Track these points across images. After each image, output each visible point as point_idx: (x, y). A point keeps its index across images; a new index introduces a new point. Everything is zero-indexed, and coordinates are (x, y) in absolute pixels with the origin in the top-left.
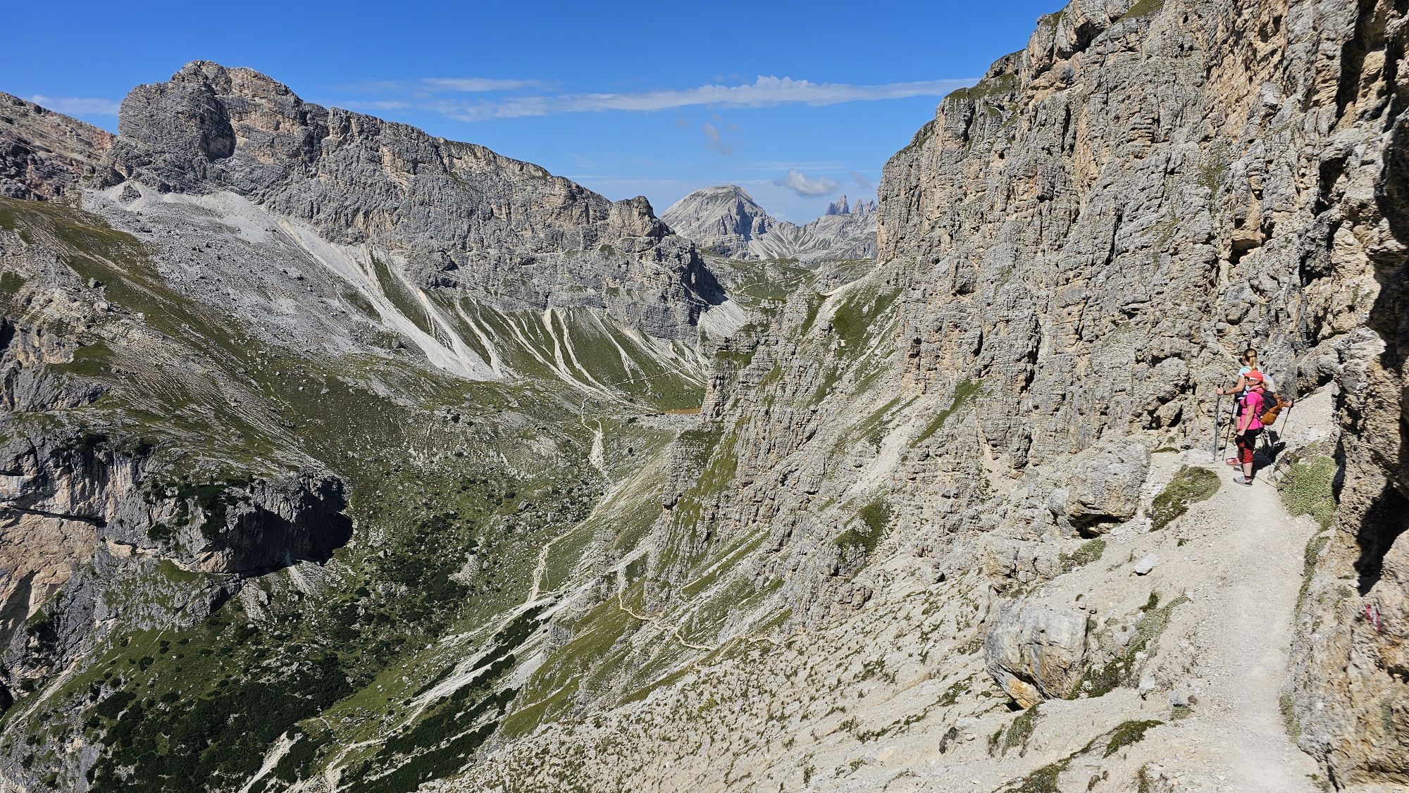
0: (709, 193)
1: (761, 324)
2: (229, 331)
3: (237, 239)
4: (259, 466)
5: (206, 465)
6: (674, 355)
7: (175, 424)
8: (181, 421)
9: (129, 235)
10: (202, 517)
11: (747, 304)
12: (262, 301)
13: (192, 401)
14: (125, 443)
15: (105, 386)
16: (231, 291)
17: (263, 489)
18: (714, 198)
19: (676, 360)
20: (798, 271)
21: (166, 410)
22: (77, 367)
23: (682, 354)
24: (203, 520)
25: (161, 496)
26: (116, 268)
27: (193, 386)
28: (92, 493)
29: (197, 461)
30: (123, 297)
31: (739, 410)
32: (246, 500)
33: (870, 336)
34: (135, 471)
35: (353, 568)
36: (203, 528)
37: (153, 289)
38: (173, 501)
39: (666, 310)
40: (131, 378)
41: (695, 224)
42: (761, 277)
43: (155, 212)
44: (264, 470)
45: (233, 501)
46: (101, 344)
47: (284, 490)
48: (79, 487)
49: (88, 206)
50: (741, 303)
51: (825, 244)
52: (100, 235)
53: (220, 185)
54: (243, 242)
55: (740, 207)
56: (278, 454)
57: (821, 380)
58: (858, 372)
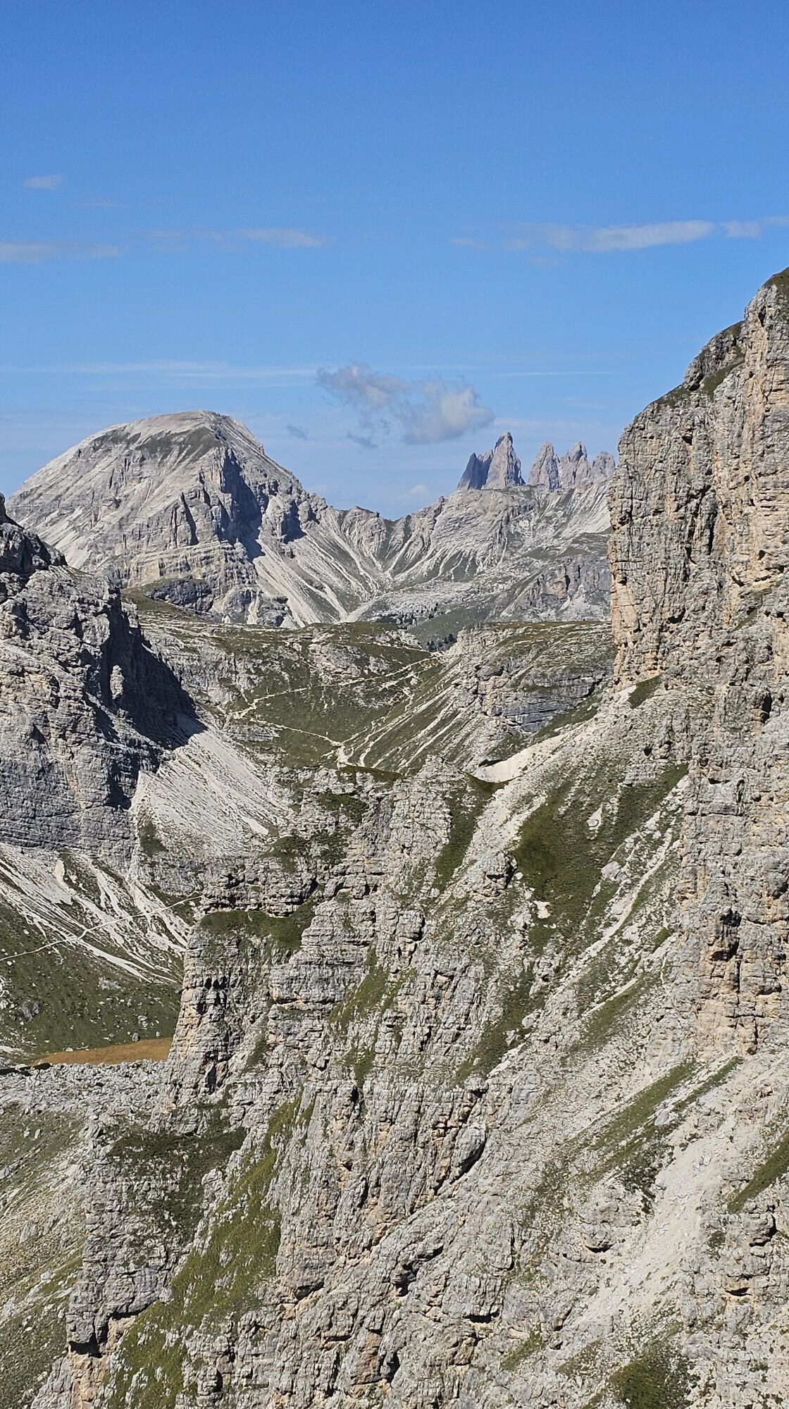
0: (146, 432)
1: (321, 837)
6: (68, 894)
11: (266, 747)
18: (159, 446)
19: (73, 908)
20: (399, 656)
23: (92, 890)
31: (272, 1077)
33: (611, 889)
39: (45, 770)
41: (109, 517)
42: (301, 671)
50: (248, 745)
51: (462, 566)
55: (232, 471)
57: (493, 1010)
58: (586, 988)
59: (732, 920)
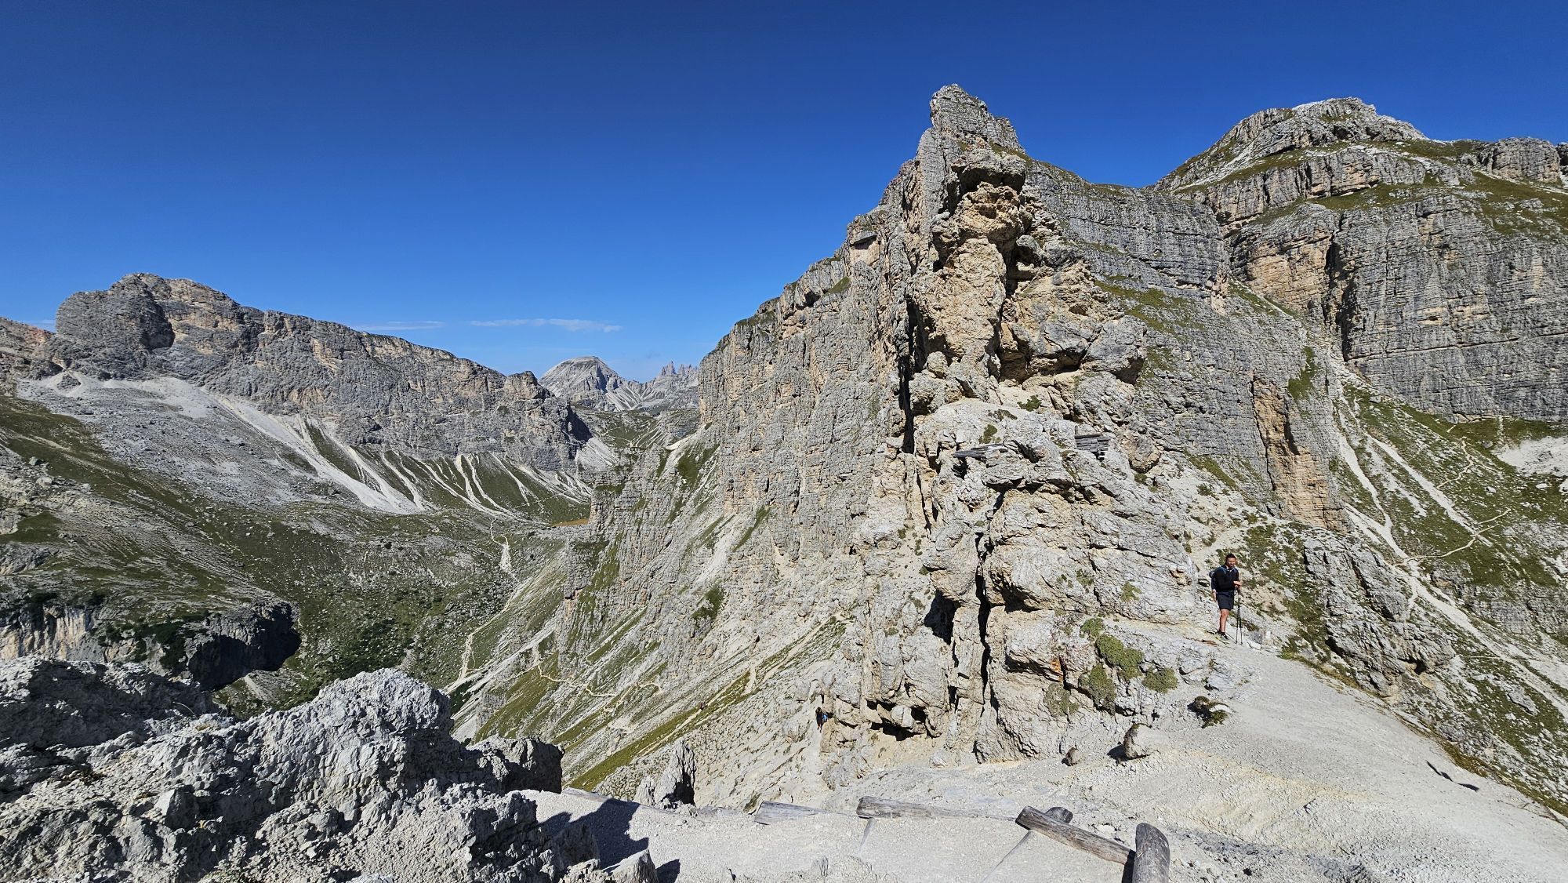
0: (576, 362)
1: (626, 465)
2: (177, 492)
3: (180, 416)
4: (213, 602)
5: (162, 607)
6: (559, 483)
7: (128, 576)
8: (135, 573)
9: (71, 418)
10: (161, 651)
11: (611, 443)
12: (207, 465)
13: (143, 554)
14: (77, 597)
15: (53, 550)
16: (176, 459)
17: (219, 621)
18: (579, 365)
19: (561, 486)
20: (645, 418)
21: (118, 565)
22: (20, 537)
23: (566, 481)
24: (162, 653)
25: (116, 637)
26: (58, 446)
27: (144, 541)
28: (42, 643)
29: (152, 605)
30: (66, 472)
31: (616, 527)
32: (203, 632)
33: (701, 475)
34: (88, 620)
35: (306, 673)
36: (162, 660)
37: (98, 463)
38: (129, 643)
39: (551, 450)
40: (80, 541)
41: (566, 384)
42: (620, 423)
43: (95, 397)
44: (218, 605)
45: (191, 634)
46: (46, 515)
47: (240, 619)
48: (27, 642)
49: (24, 394)
50: (606, 442)
51: (661, 395)
52: (39, 420)
53: (160, 372)
54: (185, 418)
55: (599, 371)
56: (230, 590)
57: (673, 507)
58: (696, 500)
59: (732, 481)
